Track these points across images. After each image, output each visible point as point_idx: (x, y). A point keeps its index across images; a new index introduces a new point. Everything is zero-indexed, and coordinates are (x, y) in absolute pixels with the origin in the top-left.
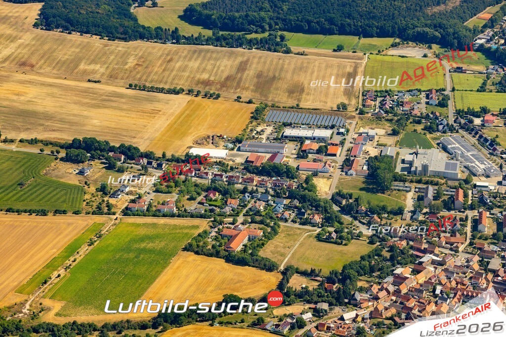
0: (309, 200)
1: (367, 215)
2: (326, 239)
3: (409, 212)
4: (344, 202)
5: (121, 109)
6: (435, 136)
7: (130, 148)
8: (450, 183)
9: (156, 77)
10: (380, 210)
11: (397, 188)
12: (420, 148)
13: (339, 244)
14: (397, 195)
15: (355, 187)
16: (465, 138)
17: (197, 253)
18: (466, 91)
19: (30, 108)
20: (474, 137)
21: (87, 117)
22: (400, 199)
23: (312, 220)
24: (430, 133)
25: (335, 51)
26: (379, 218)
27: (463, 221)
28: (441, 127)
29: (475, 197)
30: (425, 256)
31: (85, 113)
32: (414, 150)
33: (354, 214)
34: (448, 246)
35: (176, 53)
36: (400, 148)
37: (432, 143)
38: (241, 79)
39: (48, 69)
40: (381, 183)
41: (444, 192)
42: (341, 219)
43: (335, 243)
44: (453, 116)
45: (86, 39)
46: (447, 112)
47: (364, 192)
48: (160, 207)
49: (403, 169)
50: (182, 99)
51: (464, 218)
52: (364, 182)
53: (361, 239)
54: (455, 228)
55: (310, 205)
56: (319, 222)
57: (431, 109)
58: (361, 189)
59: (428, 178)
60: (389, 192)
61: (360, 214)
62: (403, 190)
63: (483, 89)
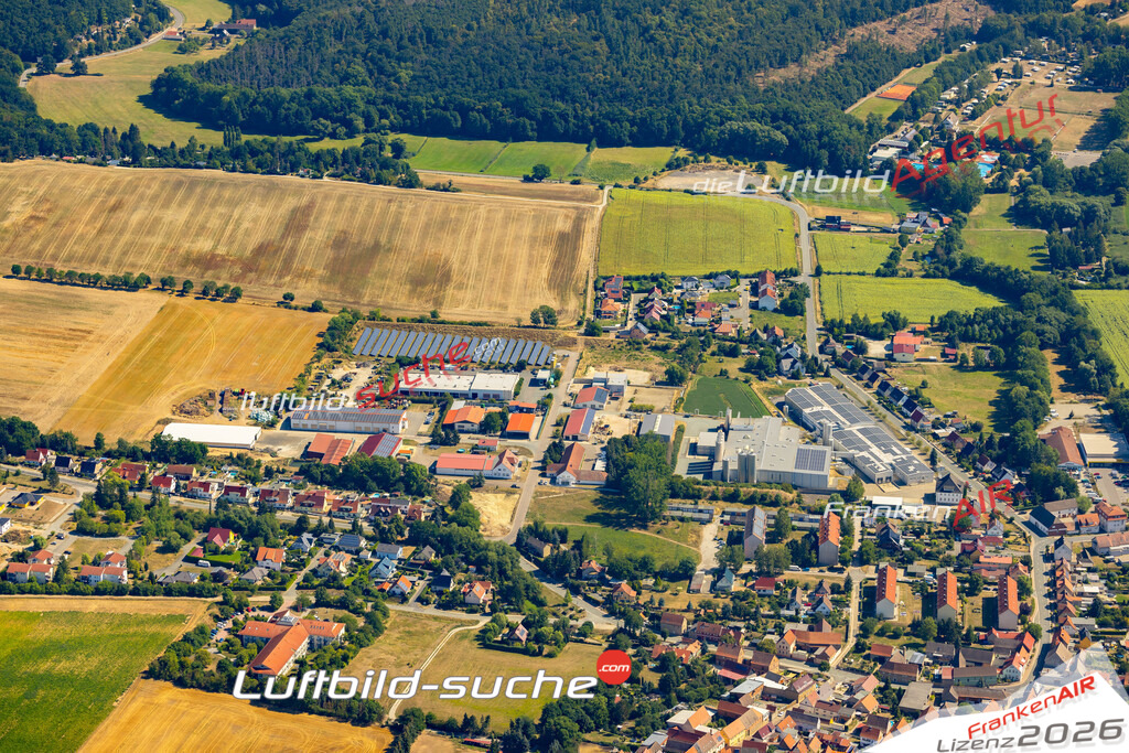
0: (460, 548)
1: (603, 581)
2: (502, 641)
3: (707, 573)
4: (547, 551)
6: (773, 386)
8: (808, 500)
9: (79, 249)
10: (636, 569)
11: (679, 513)
12: (734, 416)
13: (534, 654)
14: (677, 531)
15: (574, 513)
16: (846, 390)
17: (180, 683)
18: (849, 274)
20: (867, 386)
22: (686, 541)
23: (467, 597)
24: (761, 379)
25: (527, 179)
26: (634, 588)
27: (839, 593)
28: (786, 364)
29: (869, 534)
30: (745, 680)
32: (721, 422)
33: (571, 581)
34: (804, 654)
35: (132, 187)
36: (686, 416)
37: (766, 402)
38: (293, 251)
40: (639, 502)
41: (794, 523)
42: (540, 593)
43: (525, 652)
44: (816, 337)
46: (802, 328)
47: (596, 526)
48: (88, 570)
49: (693, 468)
50: (147, 302)
51: (842, 584)
52: (596, 502)
53: (588, 640)
54: (819, 609)
55: (463, 559)
56: (485, 602)
57: (764, 319)
58: (590, 519)
59: (753, 489)
60: (658, 526)
61: (586, 579)
62: (693, 520)
63: (888, 270)
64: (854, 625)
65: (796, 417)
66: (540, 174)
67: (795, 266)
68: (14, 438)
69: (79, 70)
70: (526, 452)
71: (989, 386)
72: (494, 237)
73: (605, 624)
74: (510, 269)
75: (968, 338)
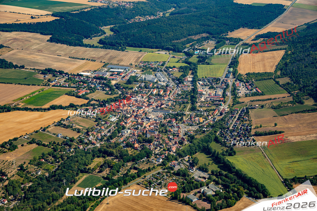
0: (108, 85)
1: (122, 89)
2: (107, 94)
3: (135, 89)
4: (117, 86)
5: (64, 63)
7: (61, 71)
9: (79, 56)
10: (126, 88)
12: (147, 75)
14: (134, 85)
15: (123, 83)
16: (164, 73)
17: (68, 95)
18: (172, 62)
19: (37, 61)
20: (167, 73)
21: (53, 64)
23: (106, 90)
24: (154, 72)
25: (139, 52)
26: (125, 90)
27: (149, 91)
29: (156, 86)
30: (133, 98)
31: (53, 63)
33: (118, 89)
34: (141, 96)
35: (88, 50)
36: (142, 75)
37: (153, 74)
38: (105, 57)
39: (46, 52)
40: (131, 82)
42: (114, 90)
43: (109, 95)
44: (164, 68)
45: (63, 45)
47: (125, 84)
48: (63, 85)
49: (140, 79)
50: (84, 61)
52: (126, 82)
53: (117, 94)
56: (108, 90)
57: (158, 66)
59: (145, 81)
60: (132, 84)
61: (120, 89)
62: (136, 84)
63: (178, 62)
64: (149, 94)
65: (156, 75)
66: (141, 51)
67: (166, 61)
68: (61, 73)
69: (91, 39)
70: (121, 77)
71: (181, 73)
72: (130, 57)
73: (120, 93)
74: (131, 60)
75: (182, 69)
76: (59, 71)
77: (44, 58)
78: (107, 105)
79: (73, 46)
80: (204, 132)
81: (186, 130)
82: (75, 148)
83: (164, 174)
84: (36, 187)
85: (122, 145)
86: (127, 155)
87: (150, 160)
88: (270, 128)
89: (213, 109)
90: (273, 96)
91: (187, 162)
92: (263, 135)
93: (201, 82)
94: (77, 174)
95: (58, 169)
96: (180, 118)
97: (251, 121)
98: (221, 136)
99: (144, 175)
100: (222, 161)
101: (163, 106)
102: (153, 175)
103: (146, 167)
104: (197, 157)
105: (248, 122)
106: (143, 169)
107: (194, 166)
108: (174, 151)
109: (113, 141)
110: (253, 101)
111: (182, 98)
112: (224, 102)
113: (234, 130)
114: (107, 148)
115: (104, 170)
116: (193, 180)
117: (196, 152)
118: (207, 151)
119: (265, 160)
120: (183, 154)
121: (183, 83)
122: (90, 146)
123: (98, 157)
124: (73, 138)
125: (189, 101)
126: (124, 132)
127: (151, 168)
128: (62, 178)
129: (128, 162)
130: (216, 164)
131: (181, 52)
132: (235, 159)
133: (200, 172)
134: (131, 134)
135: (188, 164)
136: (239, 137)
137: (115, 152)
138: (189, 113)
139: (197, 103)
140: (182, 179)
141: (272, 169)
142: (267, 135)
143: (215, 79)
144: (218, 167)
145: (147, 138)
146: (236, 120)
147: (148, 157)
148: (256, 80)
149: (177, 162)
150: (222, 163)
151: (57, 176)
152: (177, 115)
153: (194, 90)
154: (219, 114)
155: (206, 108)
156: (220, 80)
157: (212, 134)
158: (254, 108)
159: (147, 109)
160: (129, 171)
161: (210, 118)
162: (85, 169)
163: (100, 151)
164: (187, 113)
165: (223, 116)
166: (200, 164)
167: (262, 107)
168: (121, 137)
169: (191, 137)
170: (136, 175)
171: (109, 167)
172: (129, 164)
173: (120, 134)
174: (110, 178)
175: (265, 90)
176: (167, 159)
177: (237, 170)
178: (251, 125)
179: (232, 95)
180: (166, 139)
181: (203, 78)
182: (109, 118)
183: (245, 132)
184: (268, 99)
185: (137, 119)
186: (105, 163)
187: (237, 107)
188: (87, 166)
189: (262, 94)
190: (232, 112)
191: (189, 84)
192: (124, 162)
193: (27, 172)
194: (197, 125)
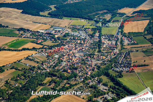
0: (53, 38)
3: (68, 40)
9: (38, 21)
10: (63, 39)
11: (68, 37)
16: (83, 32)
17: (32, 43)
18: (88, 26)
29: (79, 39)
30: (67, 45)
31: (24, 25)
34: (71, 44)
36: (72, 32)
37: (77, 32)
39: (20, 19)
42: (57, 40)
43: (54, 43)
44: (83, 29)
48: (29, 37)
49: (70, 35)
52: (63, 36)
53: (58, 43)
57: (80, 28)
59: (73, 36)
61: (60, 40)
63: (91, 26)
64: (75, 43)
66: (71, 19)
68: (28, 30)
69: (44, 12)
70: (60, 33)
71: (93, 32)
72: (65, 22)
73: (60, 42)
74: (65, 24)
75: (93, 29)
76: (27, 29)
77: (19, 22)
78: (53, 48)
79: (34, 16)
80: (106, 64)
81: (96, 63)
82: (36, 72)
83: (84, 87)
84: (14, 93)
85: (61, 71)
86: (64, 76)
87: (77, 79)
88: (142, 63)
89: (110, 52)
90: (143, 45)
91: (97, 81)
92: (138, 67)
93: (103, 37)
94: (37, 86)
95: (26, 83)
96: (92, 56)
97: (131, 59)
98: (115, 67)
99: (73, 88)
100: (116, 81)
101: (83, 50)
102: (78, 87)
103: (74, 83)
104: (102, 78)
105: (129, 59)
106: (72, 84)
107: (100, 83)
108: (89, 74)
109: (56, 68)
110: (132, 48)
111: (93, 45)
112: (116, 48)
113: (122, 64)
114: (53, 72)
115: (52, 84)
116: (100, 91)
117: (101, 75)
118: (107, 75)
119: (139, 81)
120: (94, 76)
121: (94, 37)
122: (43, 71)
123: (48, 77)
124: (35, 66)
125: (97, 47)
126: (62, 64)
127: (77, 83)
128: (29, 88)
129: (64, 80)
130: (112, 82)
131: (93, 20)
132: (123, 79)
133: (104, 86)
134: (66, 64)
135: (97, 82)
136: (125, 67)
137: (57, 74)
138: (97, 53)
139: (101, 48)
140: (94, 90)
141: (143, 86)
142: (140, 67)
143: (111, 35)
144: (113, 84)
145: (75, 67)
146: (123, 58)
147: (75, 77)
148: (134, 36)
149: (91, 81)
150: (116, 82)
151: (26, 87)
152: (91, 54)
153: (100, 41)
154: (114, 55)
155: (107, 51)
156: (114, 36)
157: (110, 66)
158: (133, 52)
159: (74, 51)
160: (65, 85)
161: (109, 57)
162: (41, 83)
163: (49, 73)
164: (96, 53)
165: (116, 55)
166: (104, 82)
167: (137, 51)
168: (60, 66)
169: (98, 67)
170: (69, 87)
171: (54, 83)
172: (65, 81)
173: (60, 64)
174: (55, 89)
175: (139, 42)
176: (86, 79)
177: (124, 86)
178: (131, 61)
179: (121, 44)
180: (85, 68)
181: (105, 34)
182: (54, 56)
183: (128, 65)
184: (140, 47)
185: (69, 56)
186: (52, 80)
187: (123, 51)
188: (42, 82)
189: (137, 44)
190: (120, 54)
191: (97, 38)
192: (62, 80)
193: (10, 84)
194: (102, 60)
